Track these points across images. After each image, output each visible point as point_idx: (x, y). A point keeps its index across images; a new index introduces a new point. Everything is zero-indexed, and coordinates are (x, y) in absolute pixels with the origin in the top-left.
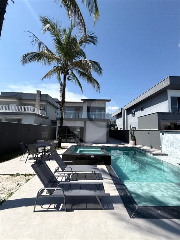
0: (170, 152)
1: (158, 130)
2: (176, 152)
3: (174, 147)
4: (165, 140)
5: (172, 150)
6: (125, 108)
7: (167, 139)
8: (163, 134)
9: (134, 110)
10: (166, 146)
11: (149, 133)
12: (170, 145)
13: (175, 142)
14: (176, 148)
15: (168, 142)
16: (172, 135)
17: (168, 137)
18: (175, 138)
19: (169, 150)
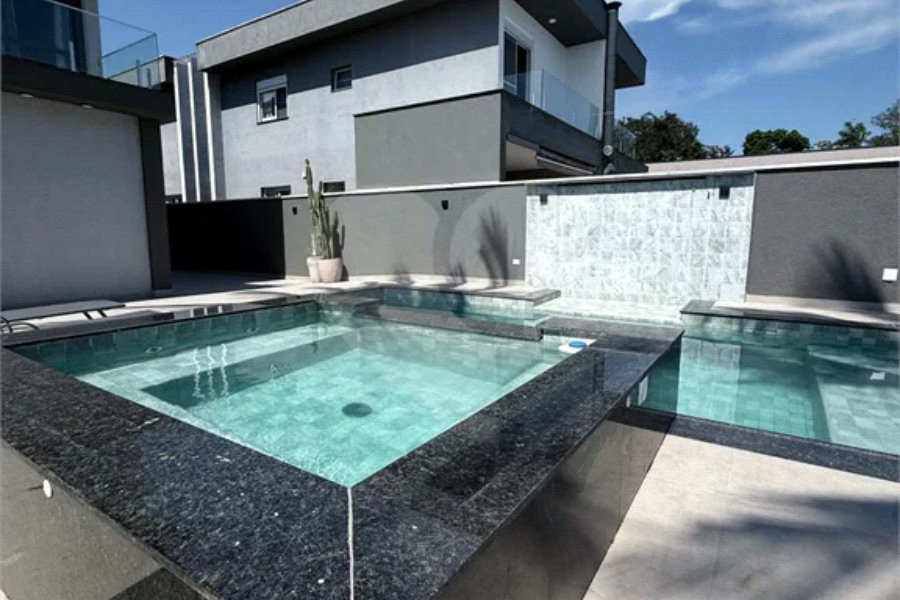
0: (572, 279)
1: (497, 183)
2: (607, 272)
3: (595, 254)
4: (554, 227)
5: (583, 270)
6: (210, 57)
7: (564, 220)
8: (544, 200)
9: (281, 81)
10: (557, 253)
11: (445, 205)
12: (578, 247)
13: (605, 230)
14: (607, 257)
15: (567, 234)
16: (594, 200)
17: (570, 213)
18: (610, 210)
19: (568, 270)
